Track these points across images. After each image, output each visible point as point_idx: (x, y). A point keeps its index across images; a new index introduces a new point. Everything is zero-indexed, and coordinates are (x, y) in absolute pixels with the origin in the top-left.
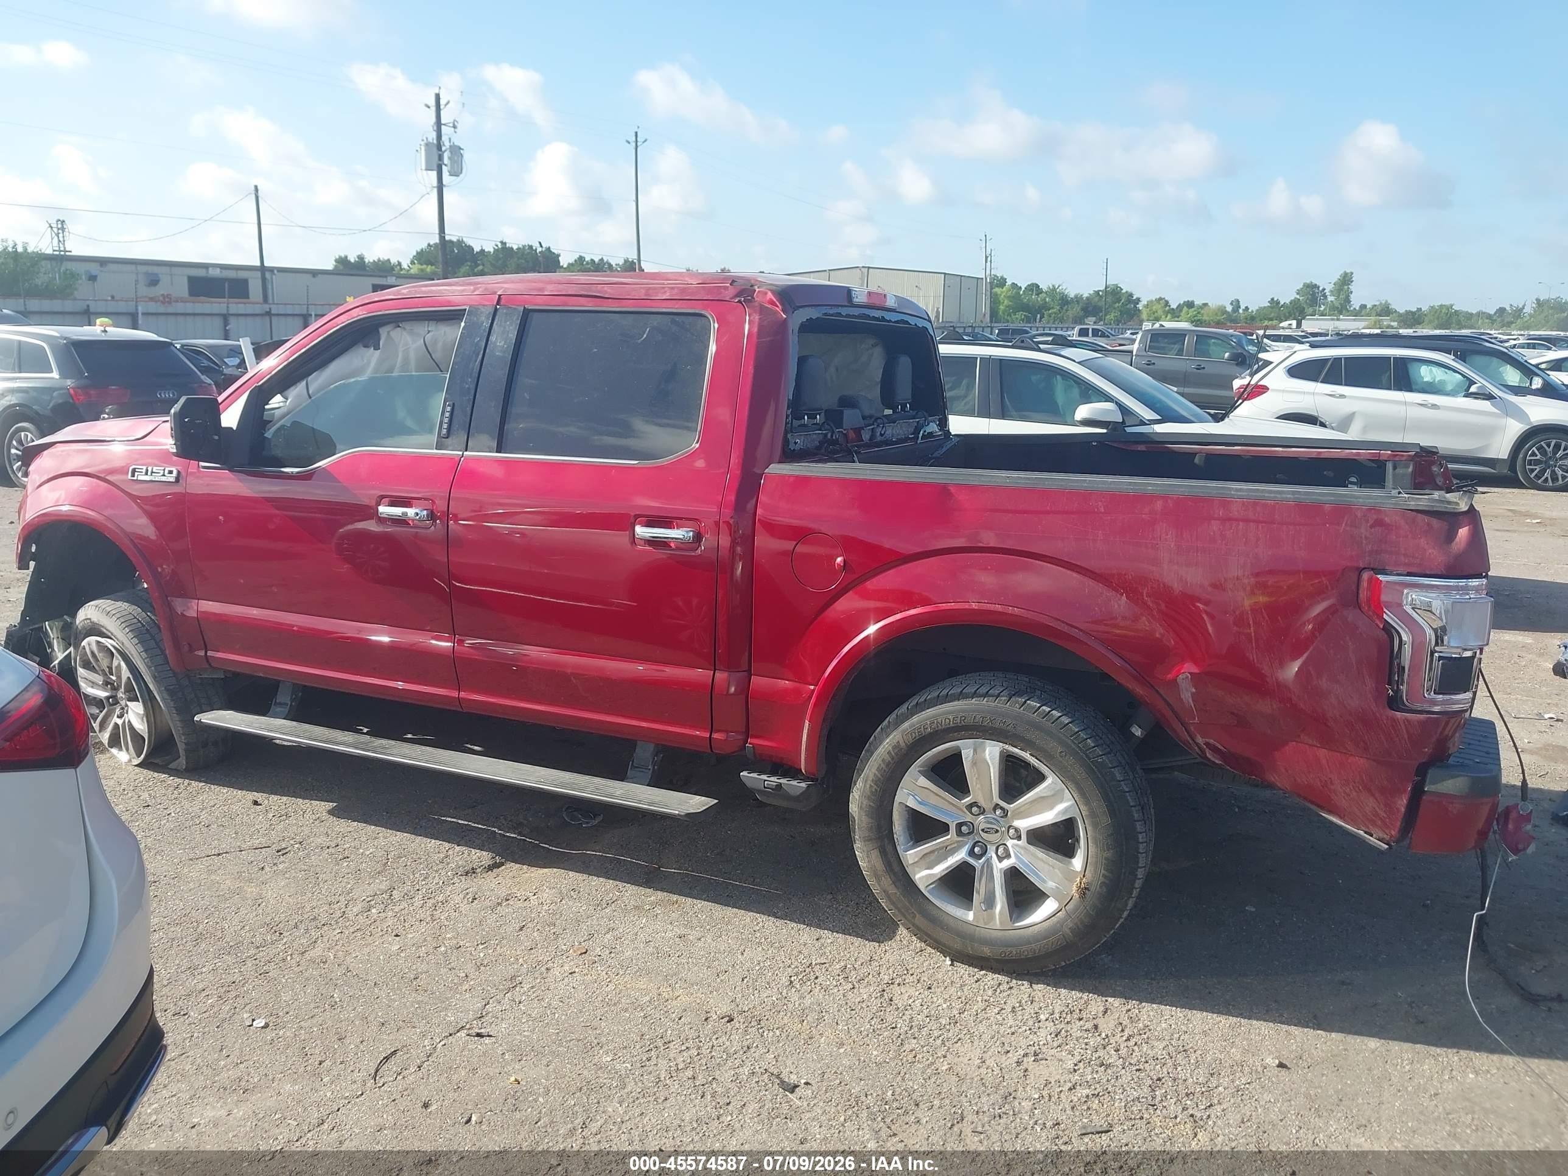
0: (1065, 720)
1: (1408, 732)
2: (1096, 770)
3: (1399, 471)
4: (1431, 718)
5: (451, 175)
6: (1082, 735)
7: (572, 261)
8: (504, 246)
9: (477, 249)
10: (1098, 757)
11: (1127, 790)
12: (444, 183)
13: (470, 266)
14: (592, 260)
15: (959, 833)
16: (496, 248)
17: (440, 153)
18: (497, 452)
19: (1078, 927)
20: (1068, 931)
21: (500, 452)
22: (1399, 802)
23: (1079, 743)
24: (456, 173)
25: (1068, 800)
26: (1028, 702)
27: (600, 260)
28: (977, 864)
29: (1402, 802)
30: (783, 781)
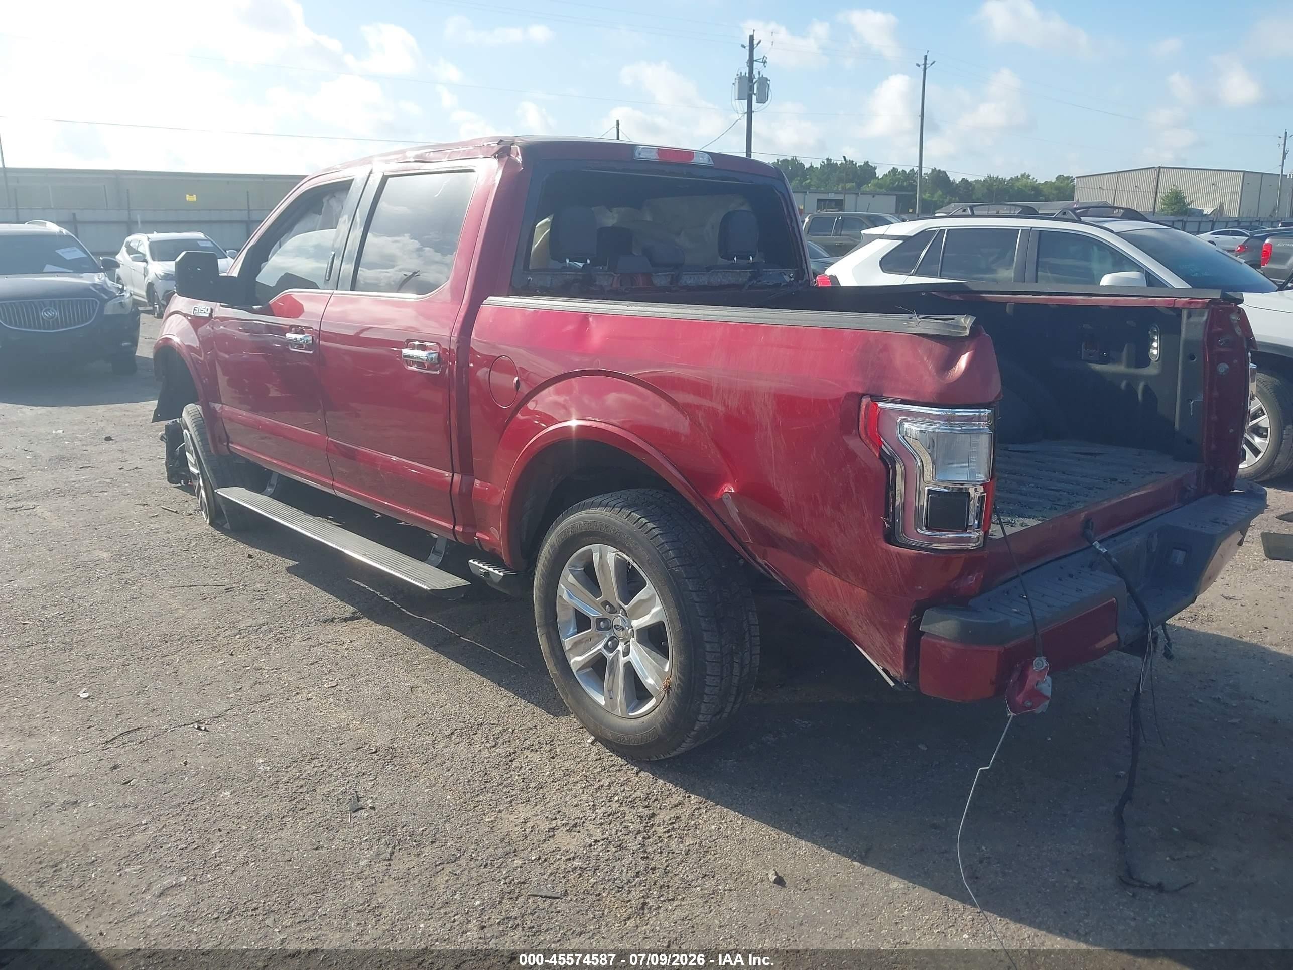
0: (656, 532)
1: (900, 567)
2: (672, 578)
3: (1193, 320)
4: (921, 554)
5: (757, 103)
6: (666, 546)
7: (886, 172)
8: (829, 162)
9: (807, 166)
10: (675, 567)
11: (697, 600)
12: (753, 109)
13: (799, 181)
14: (903, 170)
15: (599, 628)
16: (823, 164)
17: (751, 84)
18: (351, 290)
19: (665, 723)
20: (658, 725)
21: (354, 290)
22: (899, 640)
23: (662, 553)
24: (762, 100)
25: (658, 605)
26: (633, 513)
27: (910, 171)
28: (610, 656)
29: (901, 640)
30: (491, 570)
